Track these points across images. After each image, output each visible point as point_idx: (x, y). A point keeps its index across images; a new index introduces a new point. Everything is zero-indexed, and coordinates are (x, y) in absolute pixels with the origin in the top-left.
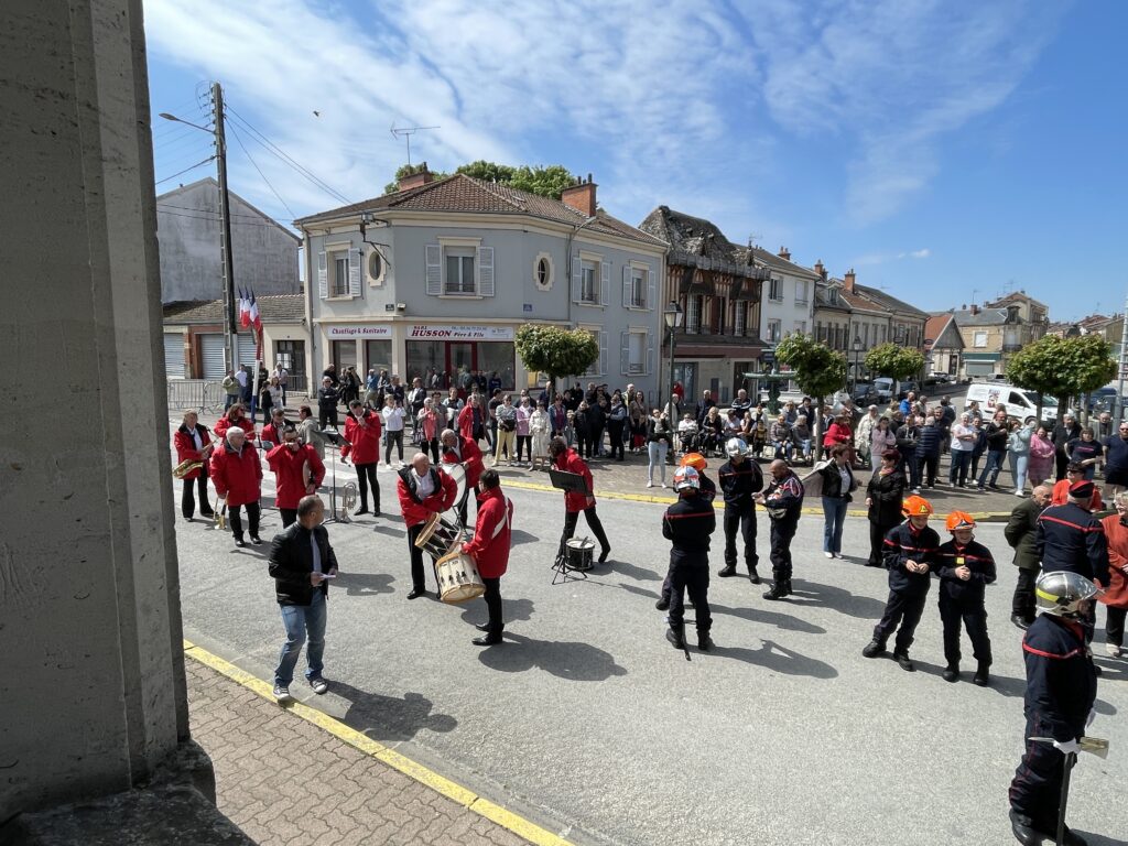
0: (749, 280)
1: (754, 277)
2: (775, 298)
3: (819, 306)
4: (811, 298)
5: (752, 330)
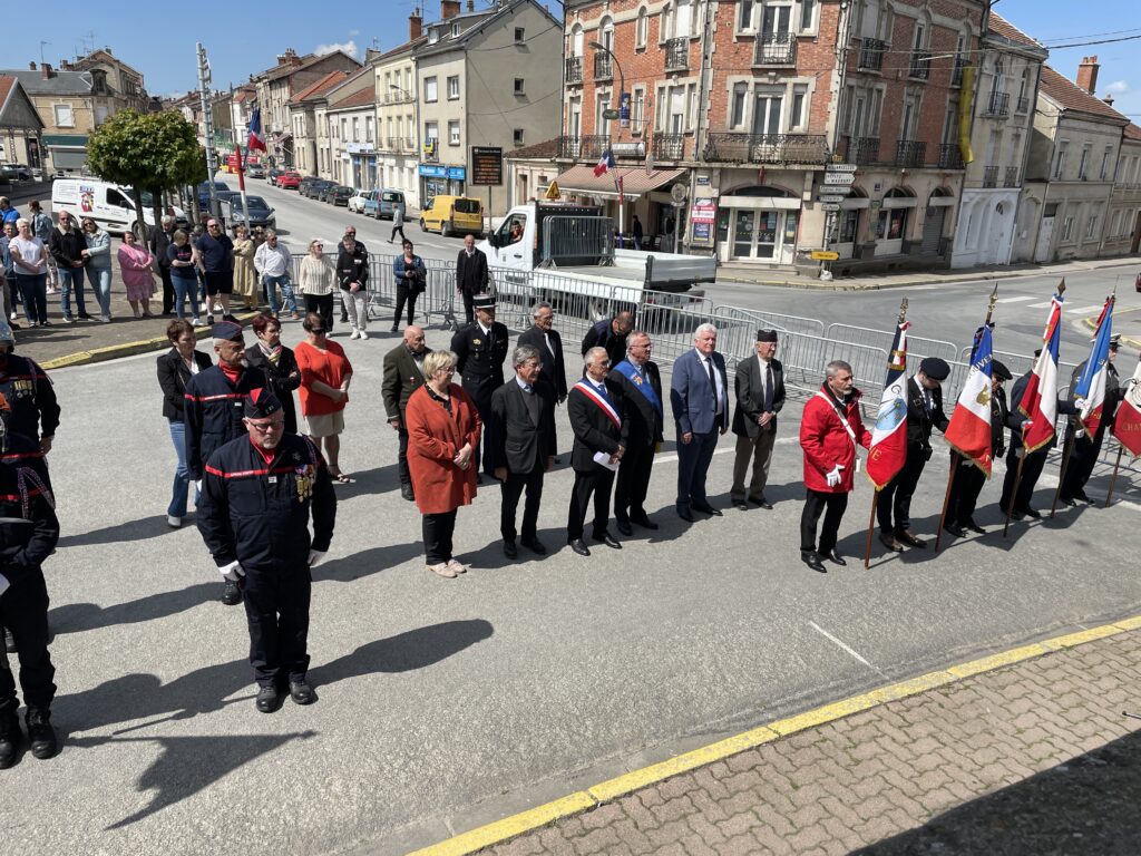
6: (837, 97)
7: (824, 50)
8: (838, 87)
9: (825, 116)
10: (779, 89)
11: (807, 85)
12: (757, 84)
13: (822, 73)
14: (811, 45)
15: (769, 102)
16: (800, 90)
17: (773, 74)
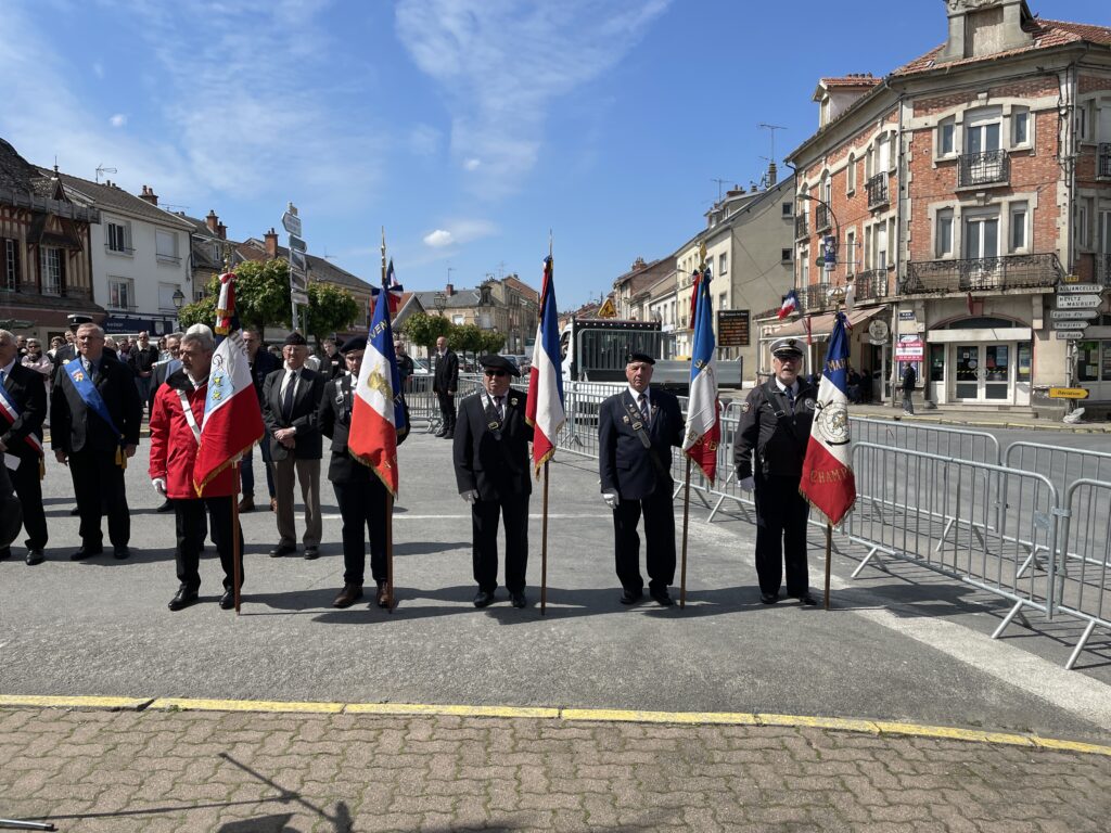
0: (60, 219)
1: (68, 216)
2: (121, 249)
3: (201, 264)
4: (185, 251)
5: (80, 291)
6: (1067, 210)
7: (1045, 162)
8: (1067, 200)
9: (1055, 233)
10: (994, 210)
11: (1026, 202)
12: (964, 209)
13: (1044, 187)
14: (1028, 159)
15: (982, 225)
16: (1019, 208)
17: (983, 195)
